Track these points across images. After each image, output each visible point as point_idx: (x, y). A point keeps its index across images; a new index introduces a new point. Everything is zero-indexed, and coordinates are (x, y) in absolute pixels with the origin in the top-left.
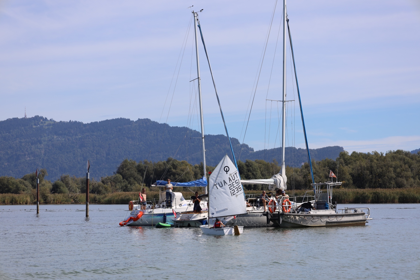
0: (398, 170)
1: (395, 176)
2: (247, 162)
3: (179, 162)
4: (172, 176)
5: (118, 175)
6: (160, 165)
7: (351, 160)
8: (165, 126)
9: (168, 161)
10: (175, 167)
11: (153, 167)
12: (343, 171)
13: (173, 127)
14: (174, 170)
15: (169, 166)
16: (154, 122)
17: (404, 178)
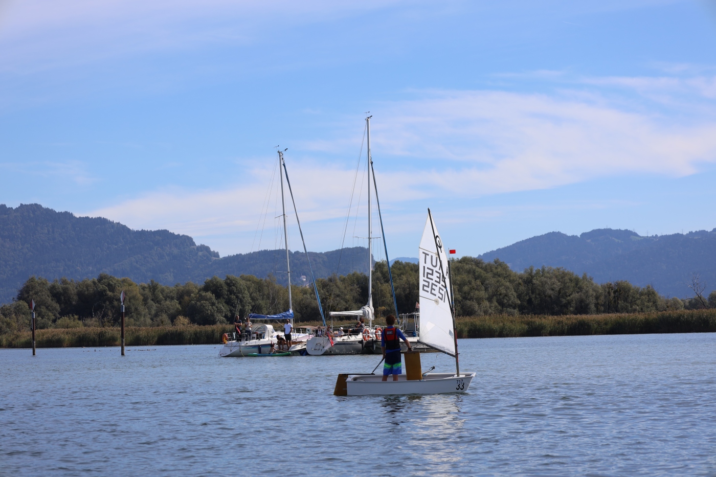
0: (466, 288)
1: (461, 298)
2: (228, 278)
3: (118, 281)
4: (108, 303)
5: (21, 302)
6: (87, 286)
7: (394, 273)
8: (67, 216)
9: (101, 279)
10: (112, 288)
11: (76, 288)
12: (382, 291)
13: (80, 217)
14: (110, 293)
15: (101, 287)
16: (47, 210)
17: (474, 301)
